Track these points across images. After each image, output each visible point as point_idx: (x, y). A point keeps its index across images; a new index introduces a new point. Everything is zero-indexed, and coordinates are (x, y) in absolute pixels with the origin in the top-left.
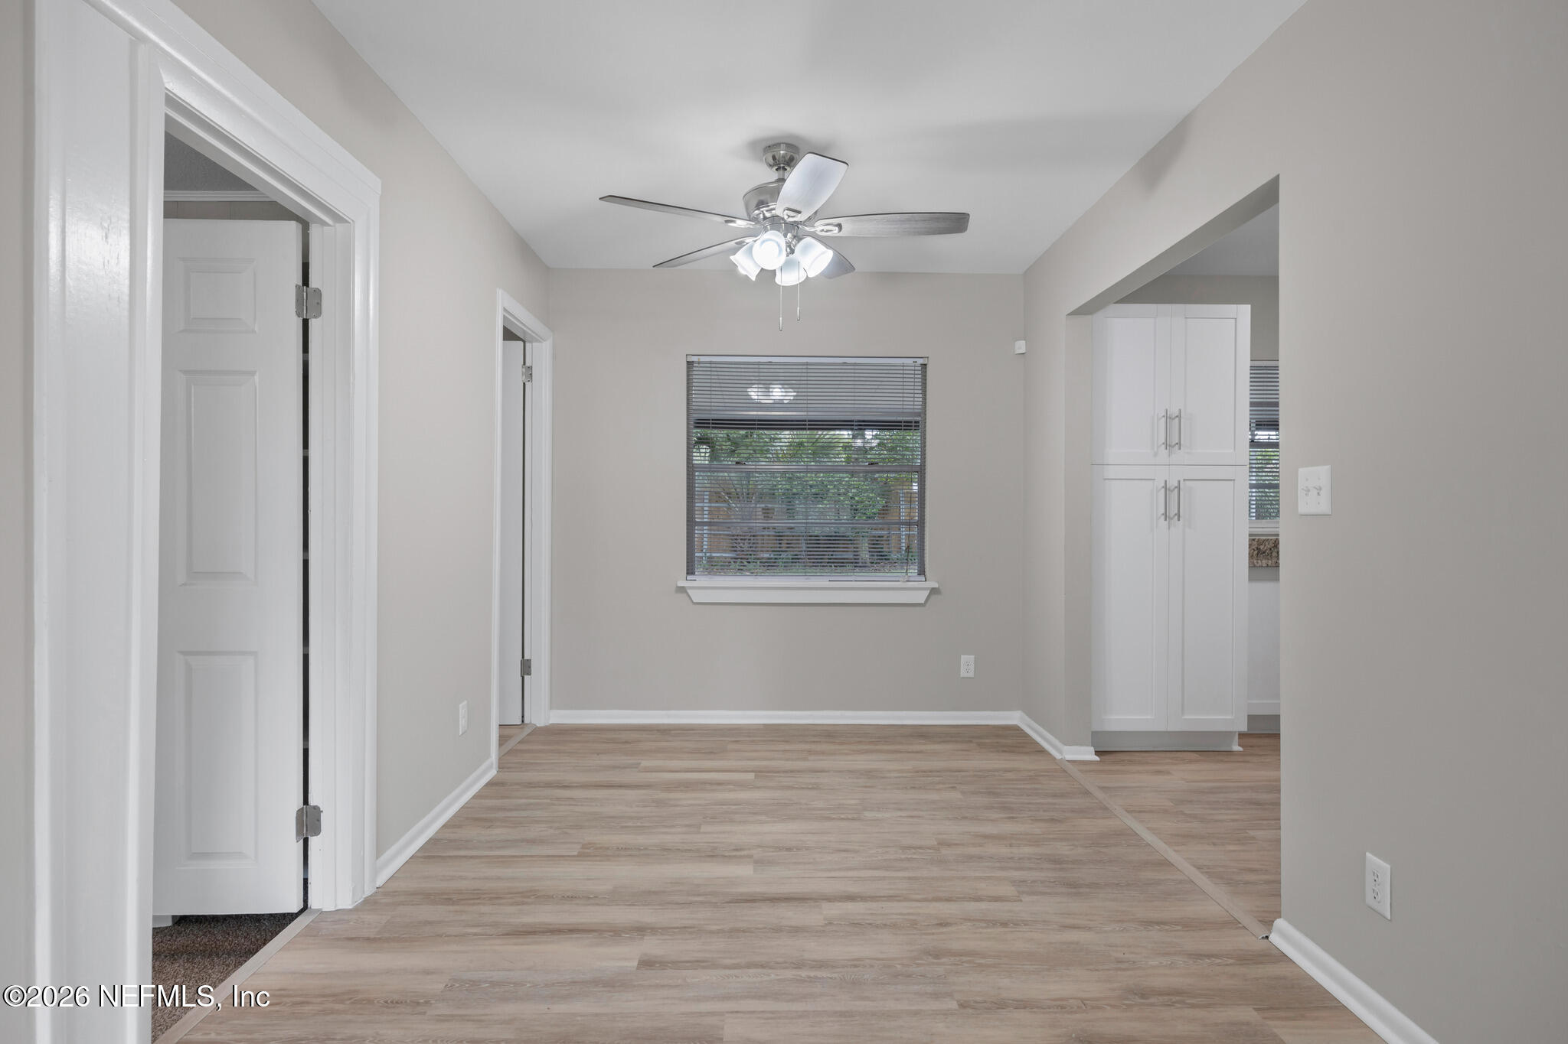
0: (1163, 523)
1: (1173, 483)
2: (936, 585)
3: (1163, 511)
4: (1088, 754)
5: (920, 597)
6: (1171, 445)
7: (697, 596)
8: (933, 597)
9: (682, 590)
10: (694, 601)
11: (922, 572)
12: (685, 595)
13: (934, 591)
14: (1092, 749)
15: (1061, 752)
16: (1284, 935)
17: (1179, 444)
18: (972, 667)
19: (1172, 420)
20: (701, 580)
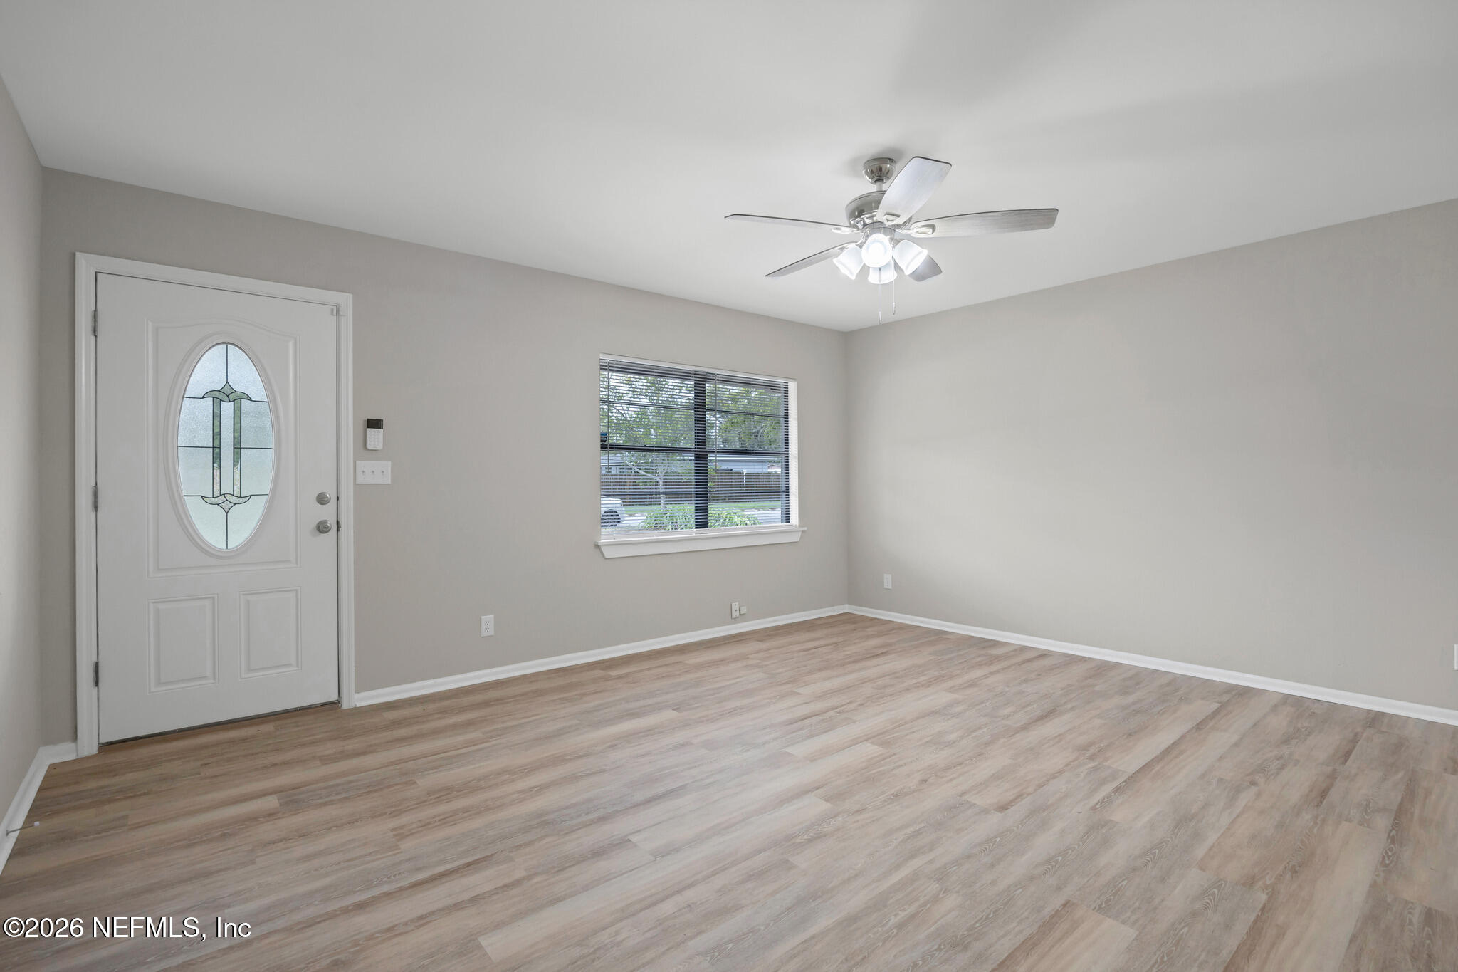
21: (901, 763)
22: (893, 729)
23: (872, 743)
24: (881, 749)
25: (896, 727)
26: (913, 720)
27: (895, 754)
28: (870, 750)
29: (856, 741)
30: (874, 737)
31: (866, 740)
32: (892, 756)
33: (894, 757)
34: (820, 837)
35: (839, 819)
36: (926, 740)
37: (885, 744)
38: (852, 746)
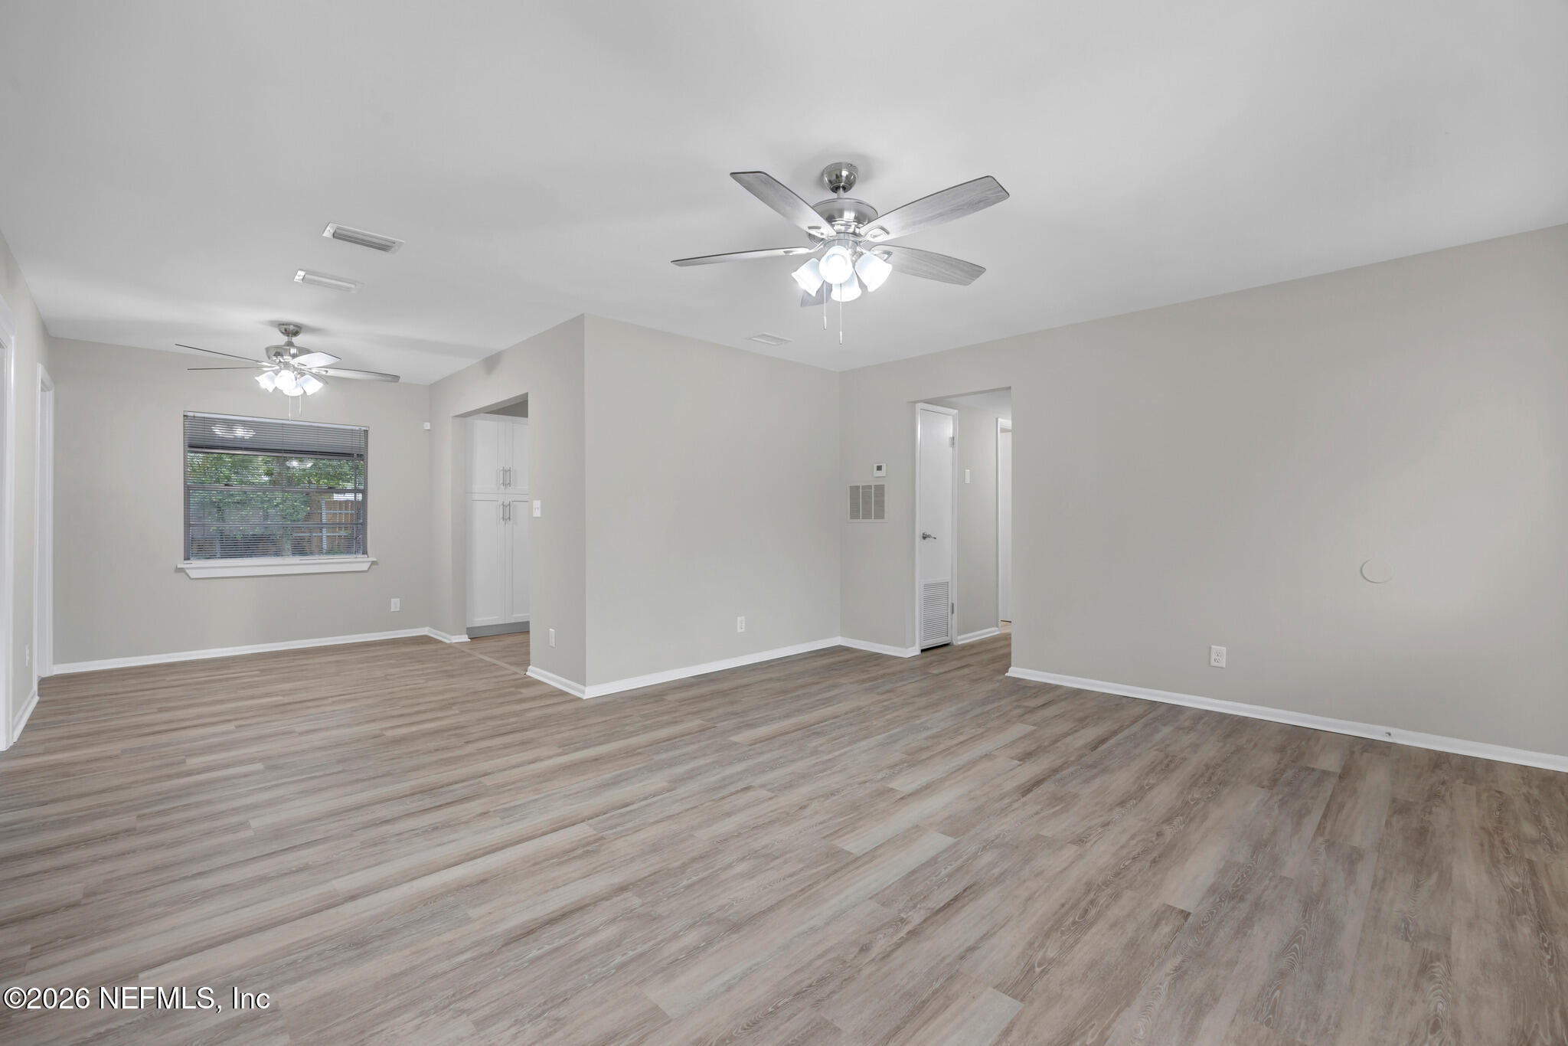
0: (503, 522)
1: (506, 503)
2: (375, 560)
3: (502, 516)
4: (465, 638)
5: (365, 567)
6: (506, 484)
7: (193, 574)
8: (373, 567)
9: (182, 570)
10: (192, 577)
11: (365, 552)
12: (183, 574)
13: (373, 563)
14: (467, 636)
15: (450, 640)
16: (532, 672)
17: (510, 484)
18: (398, 606)
19: (506, 472)
20: (196, 563)
21: (821, 826)
22: (817, 883)
23: (849, 853)
24: (840, 845)
25: (811, 886)
26: (779, 904)
27: (824, 838)
28: (853, 844)
29: (872, 855)
30: (847, 865)
31: (857, 859)
32: (827, 836)
33: (826, 834)
34: (892, 767)
35: (879, 777)
36: (777, 862)
37: (833, 854)
38: (876, 849)
